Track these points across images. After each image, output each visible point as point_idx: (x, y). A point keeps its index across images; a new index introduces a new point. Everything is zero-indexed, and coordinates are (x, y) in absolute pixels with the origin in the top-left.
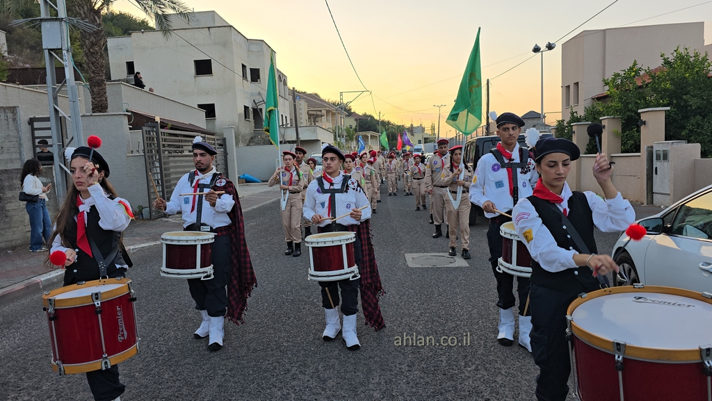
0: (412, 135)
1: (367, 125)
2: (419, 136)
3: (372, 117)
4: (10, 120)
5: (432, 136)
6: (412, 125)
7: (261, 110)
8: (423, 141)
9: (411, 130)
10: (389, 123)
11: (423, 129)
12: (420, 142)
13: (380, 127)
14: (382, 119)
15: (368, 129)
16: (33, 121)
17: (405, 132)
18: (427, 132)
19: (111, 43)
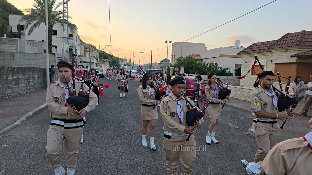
0: (122, 62)
1: (103, 56)
2: (124, 63)
3: (105, 52)
5: (130, 63)
6: (122, 58)
7: (72, 49)
8: (126, 65)
9: (122, 60)
10: (112, 56)
11: (127, 60)
12: (125, 65)
13: (110, 59)
14: (111, 54)
15: (104, 58)
16: (57, 57)
17: (119, 60)
18: (128, 61)
19: (11, 17)
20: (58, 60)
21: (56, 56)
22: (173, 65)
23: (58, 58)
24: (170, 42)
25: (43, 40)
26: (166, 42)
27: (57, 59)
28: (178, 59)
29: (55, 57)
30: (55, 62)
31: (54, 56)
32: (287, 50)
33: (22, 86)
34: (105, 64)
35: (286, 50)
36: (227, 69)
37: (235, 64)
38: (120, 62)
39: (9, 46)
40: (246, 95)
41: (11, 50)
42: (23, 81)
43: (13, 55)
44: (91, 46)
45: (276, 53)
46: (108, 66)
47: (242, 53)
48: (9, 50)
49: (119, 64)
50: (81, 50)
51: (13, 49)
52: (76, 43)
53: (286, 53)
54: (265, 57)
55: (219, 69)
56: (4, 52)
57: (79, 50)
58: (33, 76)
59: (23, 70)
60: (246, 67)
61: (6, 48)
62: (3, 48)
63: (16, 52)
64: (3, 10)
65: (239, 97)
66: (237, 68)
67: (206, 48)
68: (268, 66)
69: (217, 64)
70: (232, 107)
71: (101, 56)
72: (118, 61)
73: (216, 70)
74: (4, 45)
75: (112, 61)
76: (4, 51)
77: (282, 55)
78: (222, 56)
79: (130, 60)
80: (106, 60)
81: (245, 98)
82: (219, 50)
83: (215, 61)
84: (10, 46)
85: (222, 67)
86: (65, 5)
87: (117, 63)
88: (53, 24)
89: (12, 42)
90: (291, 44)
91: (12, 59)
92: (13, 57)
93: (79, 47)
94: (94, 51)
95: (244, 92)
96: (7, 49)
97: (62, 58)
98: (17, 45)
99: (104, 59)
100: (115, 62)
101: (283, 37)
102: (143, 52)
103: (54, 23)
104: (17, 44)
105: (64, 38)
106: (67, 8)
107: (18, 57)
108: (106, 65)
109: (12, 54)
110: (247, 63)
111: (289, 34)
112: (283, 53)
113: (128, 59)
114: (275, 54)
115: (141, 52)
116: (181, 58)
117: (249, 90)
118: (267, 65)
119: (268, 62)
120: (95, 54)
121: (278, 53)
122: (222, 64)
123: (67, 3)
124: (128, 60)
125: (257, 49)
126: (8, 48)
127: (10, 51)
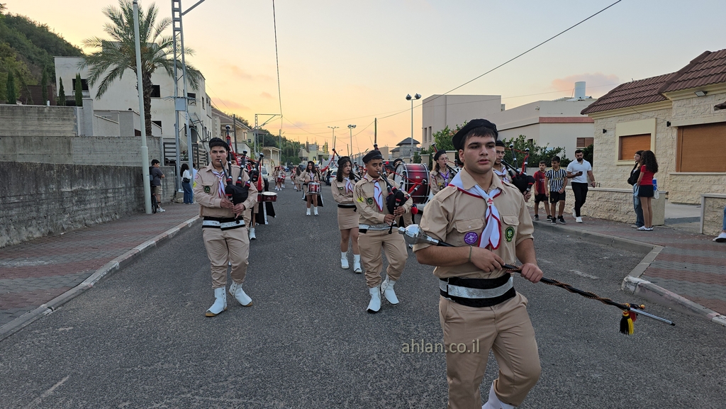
0: (308, 152)
1: (265, 140)
2: (314, 153)
3: (268, 132)
4: (157, 143)
5: (326, 154)
6: (307, 143)
7: (196, 127)
8: (317, 158)
9: (307, 147)
10: (285, 139)
11: (318, 147)
13: (280, 145)
14: (282, 136)
15: (266, 145)
16: (164, 144)
17: (301, 148)
18: (321, 149)
19: (59, 61)
20: (166, 150)
21: (163, 141)
22: (427, 149)
23: (166, 146)
24: (418, 97)
25: (130, 109)
26: (409, 98)
27: (165, 148)
28: (439, 133)
29: (159, 143)
30: (161, 155)
31: (157, 141)
32: (706, 93)
33: (91, 208)
34: (269, 158)
35: (703, 94)
36: (558, 150)
37: (578, 138)
38: (304, 153)
39: (58, 123)
40: (608, 205)
41: (64, 132)
42: (93, 197)
43: (69, 143)
44: (237, 119)
45: (679, 103)
46: (277, 163)
47: (594, 108)
48: (59, 132)
49: (302, 158)
50: (214, 129)
51: (67, 129)
52: (203, 114)
53: (705, 99)
54: (651, 114)
55: (539, 153)
56: (48, 138)
57: (209, 129)
58: (114, 185)
59: (92, 172)
60: (606, 143)
61: (52, 129)
62: (45, 129)
63: (74, 135)
64: (41, 51)
65: (593, 211)
66: (582, 148)
67: (503, 105)
68: (659, 135)
69: (532, 140)
70: (577, 234)
71: (261, 141)
72: (298, 151)
73: (531, 155)
74: (49, 122)
75: (286, 151)
76: (48, 135)
77: (693, 107)
78: (543, 121)
79: (326, 147)
80: (271, 149)
81: (609, 214)
82: (537, 106)
83: (528, 134)
84: (60, 122)
85: (545, 148)
86: (177, 25)
87: (297, 155)
88: (152, 71)
89: (64, 114)
90: (714, 79)
91: (67, 152)
92: (69, 148)
93: (211, 122)
94: (244, 131)
95: (604, 200)
96: (54, 131)
97: (174, 144)
98: (76, 121)
99: (266, 148)
100: (291, 153)
101: (694, 63)
102: (354, 127)
103: (154, 67)
104: (75, 117)
105: (178, 99)
106: (180, 30)
107: (78, 147)
108: (272, 161)
109: (67, 142)
110: (609, 133)
111: (708, 53)
112: (695, 102)
113: (321, 144)
114: (675, 104)
115: (350, 126)
116: (446, 131)
117: (616, 194)
118: (656, 133)
119: (659, 127)
120: (246, 136)
121: (685, 102)
122: (546, 140)
123: (180, 20)
124: (321, 147)
125: (631, 97)
126: (57, 129)
127: (62, 135)
